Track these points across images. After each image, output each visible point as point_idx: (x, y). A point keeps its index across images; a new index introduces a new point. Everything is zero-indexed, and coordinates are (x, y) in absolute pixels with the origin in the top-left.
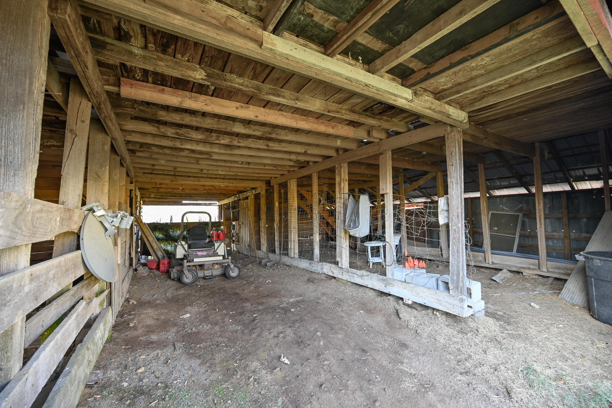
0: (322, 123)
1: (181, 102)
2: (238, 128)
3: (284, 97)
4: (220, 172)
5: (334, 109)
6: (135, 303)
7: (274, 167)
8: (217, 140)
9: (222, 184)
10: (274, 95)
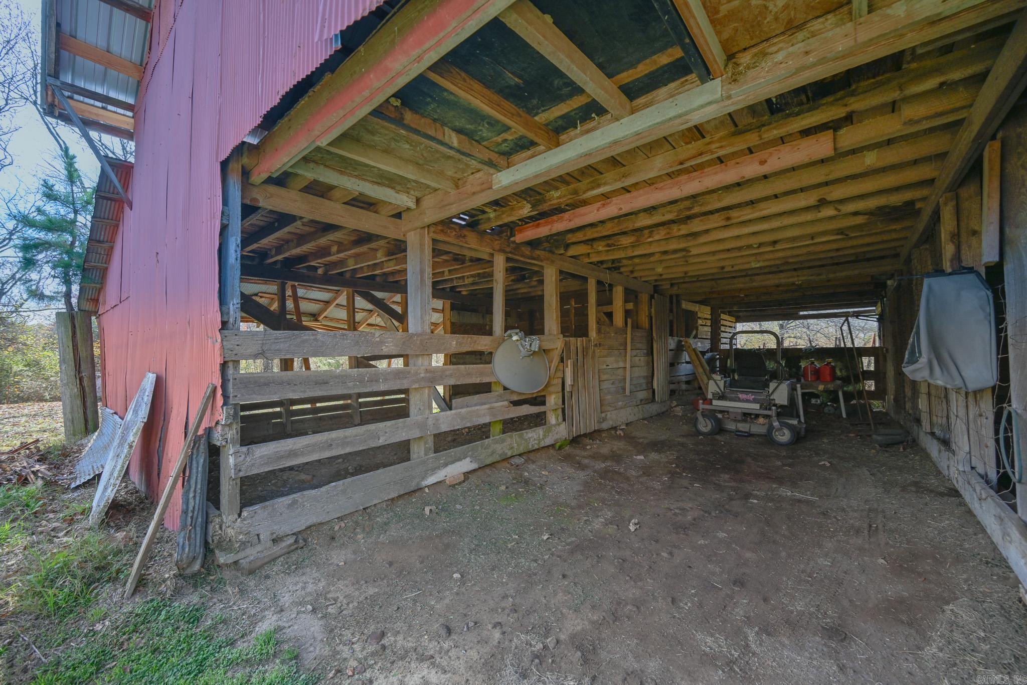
0: (738, 163)
1: (551, 229)
2: (644, 221)
3: (605, 184)
4: (753, 265)
5: (693, 152)
6: (622, 434)
7: (838, 234)
8: (650, 237)
9: (796, 279)
10: (593, 188)
